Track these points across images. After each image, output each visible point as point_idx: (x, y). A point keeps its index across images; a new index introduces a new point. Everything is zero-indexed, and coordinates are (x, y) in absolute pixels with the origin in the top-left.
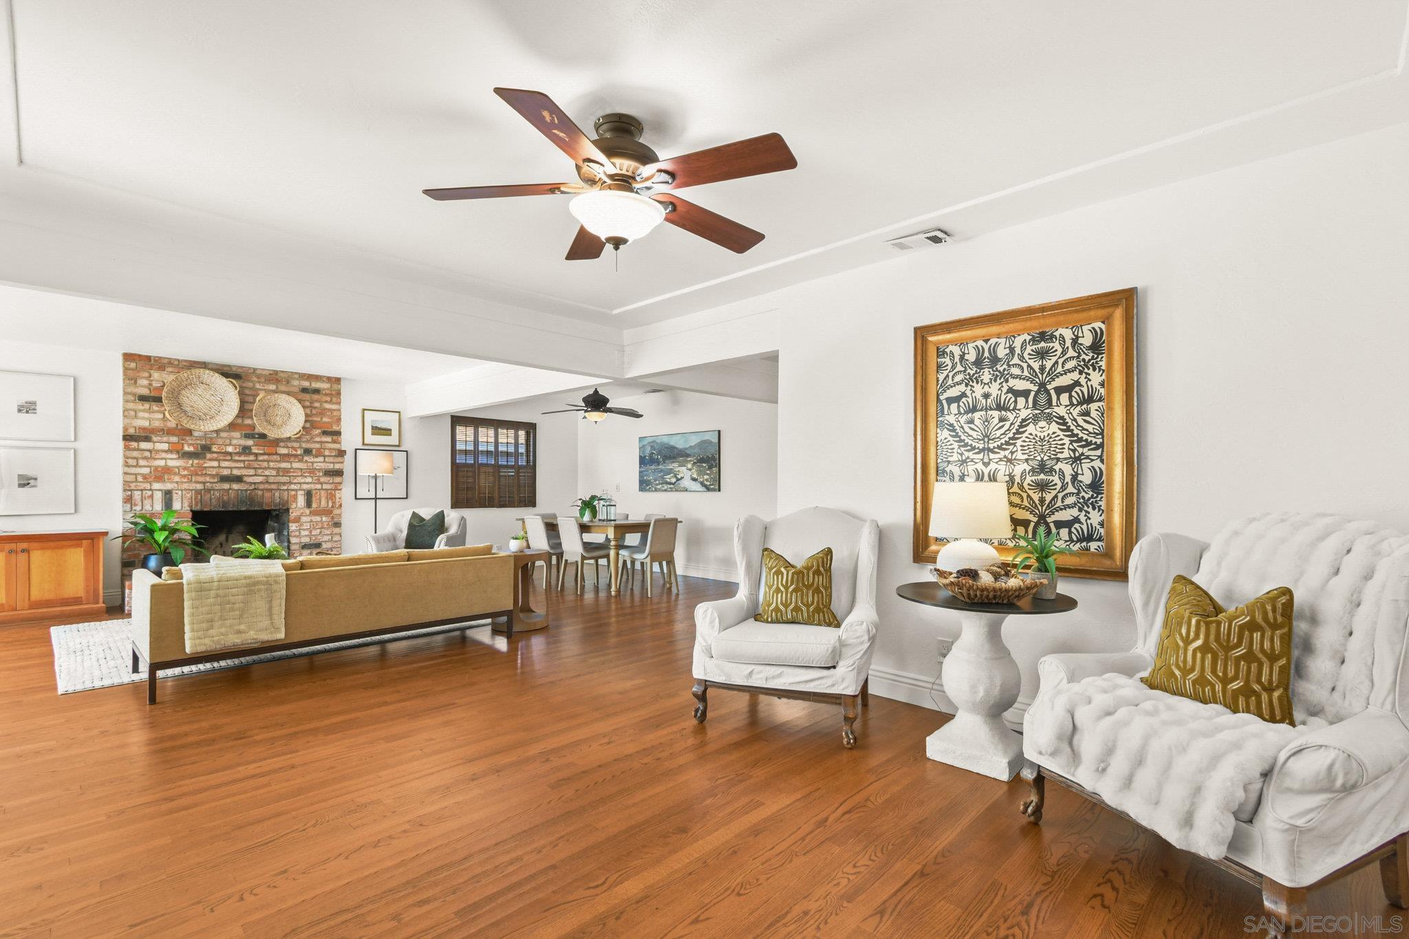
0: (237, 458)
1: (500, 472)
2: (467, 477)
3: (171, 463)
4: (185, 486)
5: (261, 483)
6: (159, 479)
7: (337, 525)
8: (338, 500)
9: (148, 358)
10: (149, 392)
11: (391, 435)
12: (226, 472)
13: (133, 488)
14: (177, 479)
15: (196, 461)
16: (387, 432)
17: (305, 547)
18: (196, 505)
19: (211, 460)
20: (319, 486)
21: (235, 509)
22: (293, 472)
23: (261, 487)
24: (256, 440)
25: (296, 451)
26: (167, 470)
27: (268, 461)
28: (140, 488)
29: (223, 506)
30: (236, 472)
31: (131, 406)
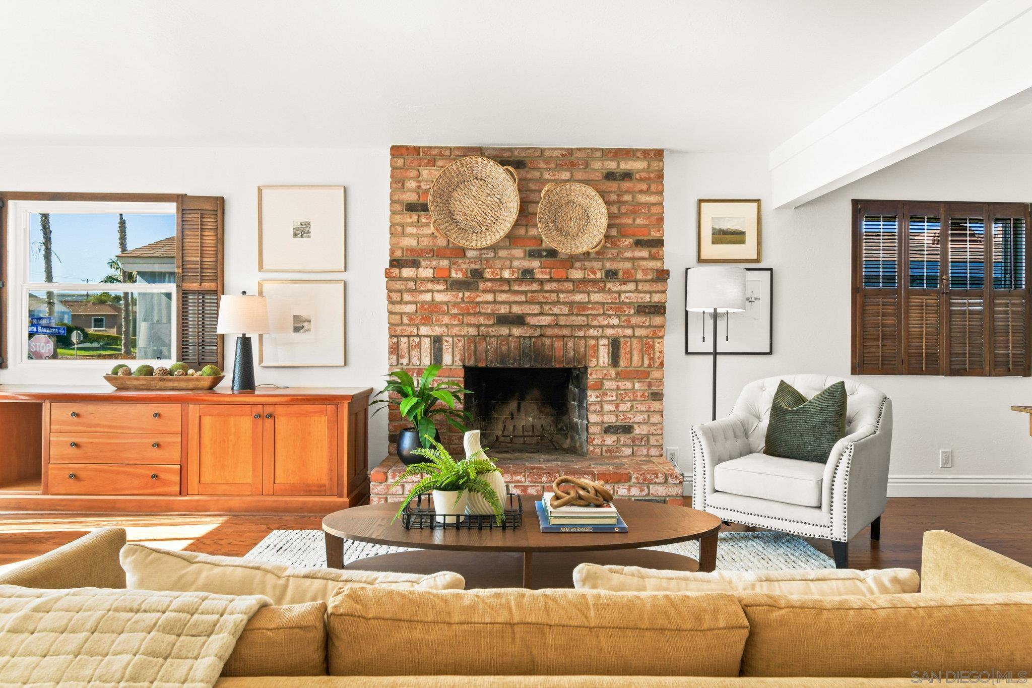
0: (516, 288)
1: (952, 305)
2: (884, 314)
3: (439, 297)
4: (456, 330)
5: (549, 326)
6: (427, 320)
7: (657, 396)
8: (657, 354)
9: (417, 149)
10: (417, 198)
11: (743, 242)
12: (504, 310)
13: (398, 333)
14: (446, 320)
15: (467, 294)
16: (737, 237)
17: (609, 429)
18: (470, 359)
19: (485, 291)
20: (629, 332)
21: (516, 366)
22: (592, 309)
23: (549, 332)
24: (544, 259)
25: (594, 273)
26: (434, 307)
27: (557, 292)
28: (406, 333)
29: (502, 362)
30: (516, 309)
31: (398, 219)
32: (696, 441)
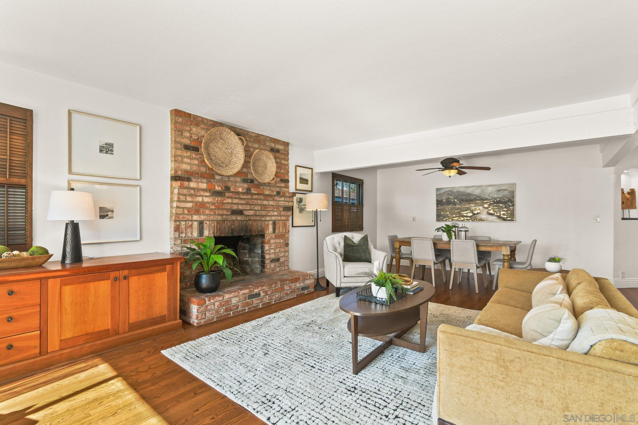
0: (242, 197)
1: (351, 209)
2: (339, 212)
3: (206, 200)
4: (212, 218)
5: (252, 215)
6: (197, 212)
7: (287, 245)
8: (288, 227)
9: (189, 115)
10: (190, 143)
11: (308, 184)
12: (235, 207)
13: (181, 219)
14: (207, 212)
15: (219, 199)
16: (306, 181)
17: (273, 261)
18: (217, 232)
19: (228, 198)
20: (279, 218)
21: (238, 235)
22: (269, 208)
23: (252, 218)
24: (249, 184)
25: (273, 192)
26: (203, 205)
27: (258, 200)
28: (185, 219)
29: (232, 233)
30: (241, 207)
31: (179, 152)
32: (337, 260)
